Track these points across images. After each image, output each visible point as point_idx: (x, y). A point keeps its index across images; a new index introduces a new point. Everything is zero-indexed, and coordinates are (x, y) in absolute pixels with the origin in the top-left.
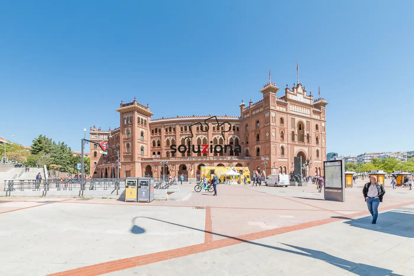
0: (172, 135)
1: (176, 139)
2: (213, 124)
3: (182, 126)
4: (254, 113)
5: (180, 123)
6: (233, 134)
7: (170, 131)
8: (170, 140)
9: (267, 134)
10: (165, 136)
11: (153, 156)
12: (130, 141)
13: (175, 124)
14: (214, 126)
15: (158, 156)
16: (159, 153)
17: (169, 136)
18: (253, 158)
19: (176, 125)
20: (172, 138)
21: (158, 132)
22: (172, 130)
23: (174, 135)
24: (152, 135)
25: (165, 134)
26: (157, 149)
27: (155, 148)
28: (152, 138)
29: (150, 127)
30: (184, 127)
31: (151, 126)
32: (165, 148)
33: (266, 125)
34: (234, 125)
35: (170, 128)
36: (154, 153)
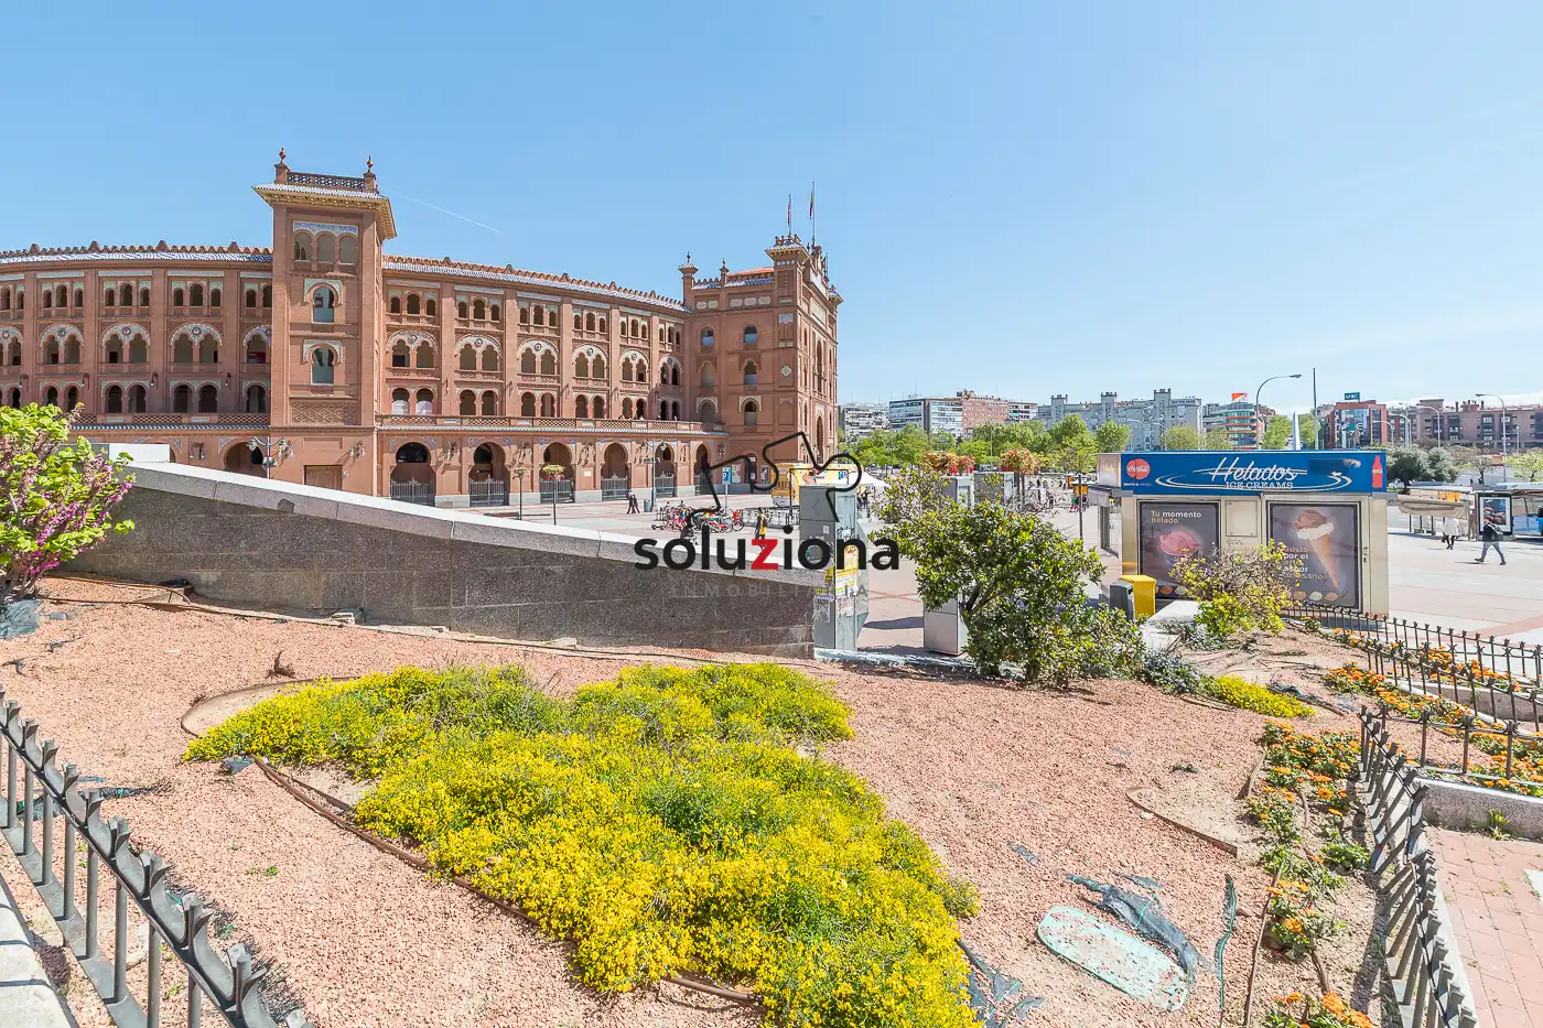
0: (488, 333)
1: (502, 346)
2: (622, 314)
3: (525, 305)
4: (736, 303)
5: (519, 294)
6: (671, 354)
7: (479, 314)
8: (479, 351)
9: (786, 371)
10: (458, 332)
11: (398, 408)
12: (337, 338)
13: (501, 292)
14: (624, 319)
15: (421, 408)
16: (424, 394)
17: (474, 333)
18: (732, 430)
19: (503, 298)
20: (487, 342)
21: (423, 312)
22: (488, 315)
23: (494, 334)
24: (392, 318)
25: (456, 325)
26: (416, 377)
27: (409, 372)
28: (390, 329)
29: (386, 288)
30: (532, 308)
31: (390, 282)
32: (458, 377)
33: (782, 345)
34: (672, 325)
35: (479, 306)
36: (401, 394)
